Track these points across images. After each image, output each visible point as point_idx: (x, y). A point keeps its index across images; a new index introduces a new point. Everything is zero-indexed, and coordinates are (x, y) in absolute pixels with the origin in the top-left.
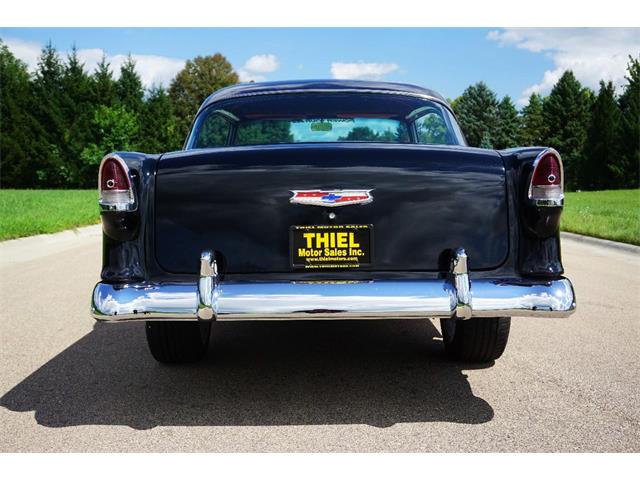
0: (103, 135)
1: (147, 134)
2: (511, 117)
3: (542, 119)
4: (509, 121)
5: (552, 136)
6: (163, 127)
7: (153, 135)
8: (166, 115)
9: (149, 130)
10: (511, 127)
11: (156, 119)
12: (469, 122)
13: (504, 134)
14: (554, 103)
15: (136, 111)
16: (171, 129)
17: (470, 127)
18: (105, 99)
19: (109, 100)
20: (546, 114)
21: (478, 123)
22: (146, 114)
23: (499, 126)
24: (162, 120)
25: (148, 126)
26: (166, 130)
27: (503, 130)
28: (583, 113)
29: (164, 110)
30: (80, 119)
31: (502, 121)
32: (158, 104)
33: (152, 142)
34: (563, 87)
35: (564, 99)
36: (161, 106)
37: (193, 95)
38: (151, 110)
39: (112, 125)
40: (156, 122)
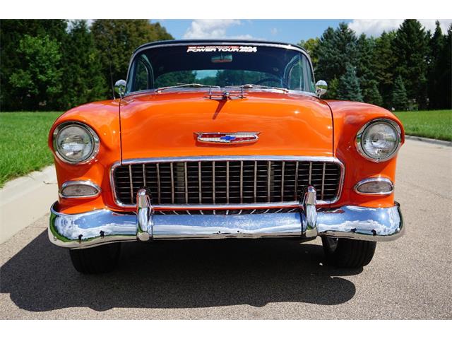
0: (28, 61)
1: (72, 61)
2: (367, 51)
3: (392, 52)
4: (366, 53)
5: (399, 66)
6: (85, 55)
7: (76, 63)
8: (87, 44)
9: (72, 58)
10: (367, 58)
11: (79, 48)
12: (334, 55)
13: (362, 64)
14: (401, 39)
15: (59, 40)
16: (92, 56)
17: (335, 58)
18: (32, 29)
19: (36, 30)
20: (395, 48)
21: (342, 56)
22: (70, 43)
23: (358, 57)
24: (84, 49)
25: (72, 55)
26: (88, 58)
27: (361, 61)
28: (424, 47)
29: (86, 39)
30: (8, 47)
31: (361, 54)
32: (81, 34)
33: (76, 69)
34: (408, 26)
35: (409, 35)
36: (83, 36)
37: (112, 31)
38: (74, 39)
39: (37, 53)
40: (78, 51)
